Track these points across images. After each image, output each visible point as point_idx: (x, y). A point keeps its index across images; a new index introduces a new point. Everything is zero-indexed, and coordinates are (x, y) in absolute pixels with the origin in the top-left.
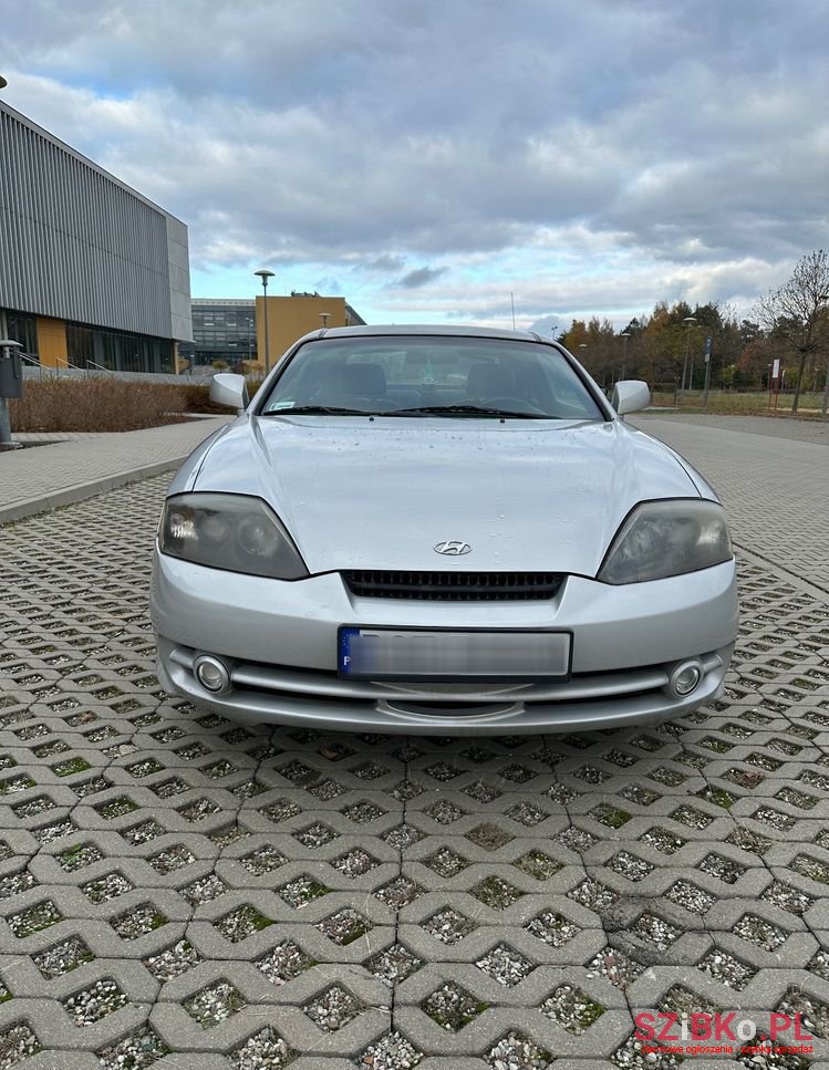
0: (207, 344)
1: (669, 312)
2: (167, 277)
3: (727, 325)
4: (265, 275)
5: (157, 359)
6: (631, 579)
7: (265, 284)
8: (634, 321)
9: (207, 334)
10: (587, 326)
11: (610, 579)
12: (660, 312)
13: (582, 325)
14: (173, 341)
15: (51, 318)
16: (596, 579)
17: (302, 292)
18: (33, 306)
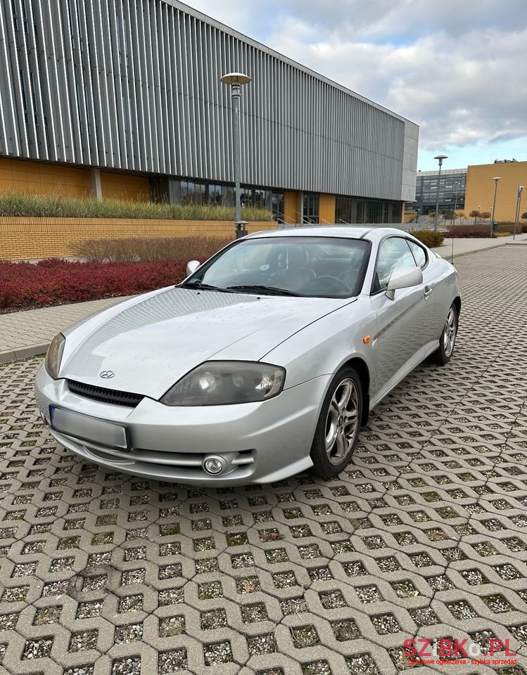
0: (431, 201)
2: (402, 161)
4: (441, 159)
5: (390, 214)
6: (178, 403)
7: (440, 165)
9: (431, 194)
11: (166, 402)
14: (402, 201)
15: (329, 194)
16: (159, 400)
17: (503, 160)
18: (317, 189)
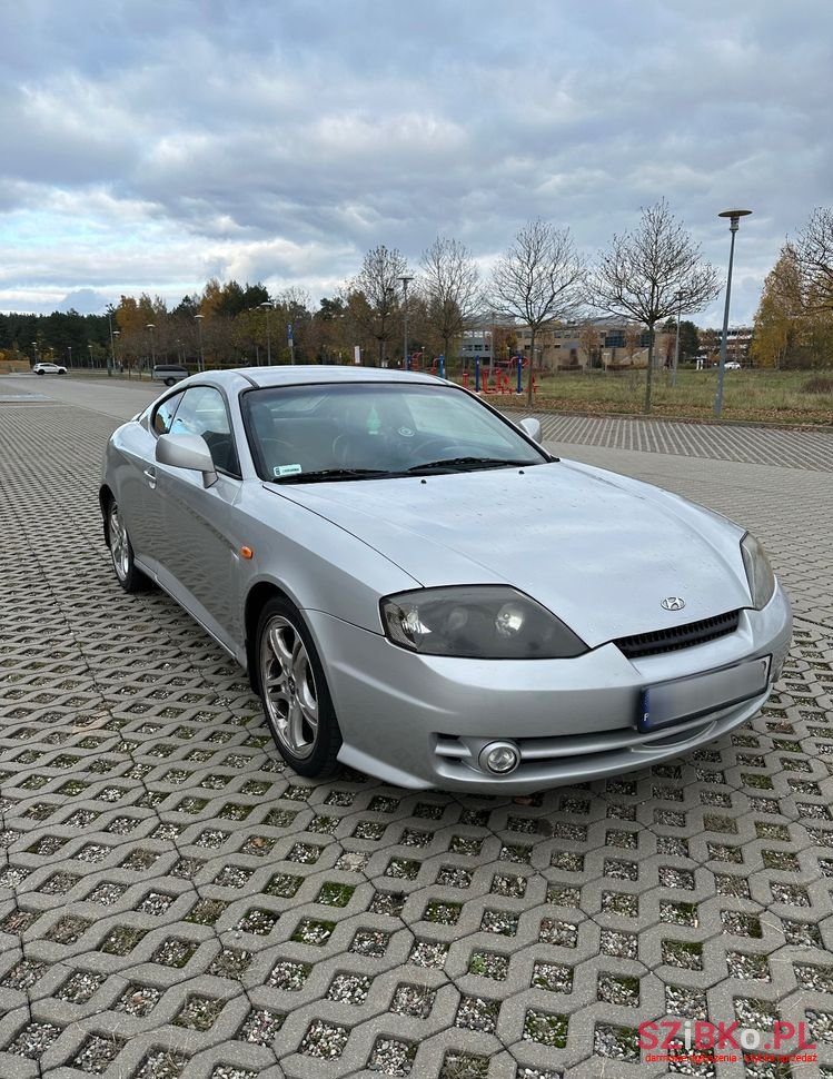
1: (221, 290)
3: (278, 305)
8: (187, 299)
10: (138, 303)
12: (212, 289)
13: (132, 301)
